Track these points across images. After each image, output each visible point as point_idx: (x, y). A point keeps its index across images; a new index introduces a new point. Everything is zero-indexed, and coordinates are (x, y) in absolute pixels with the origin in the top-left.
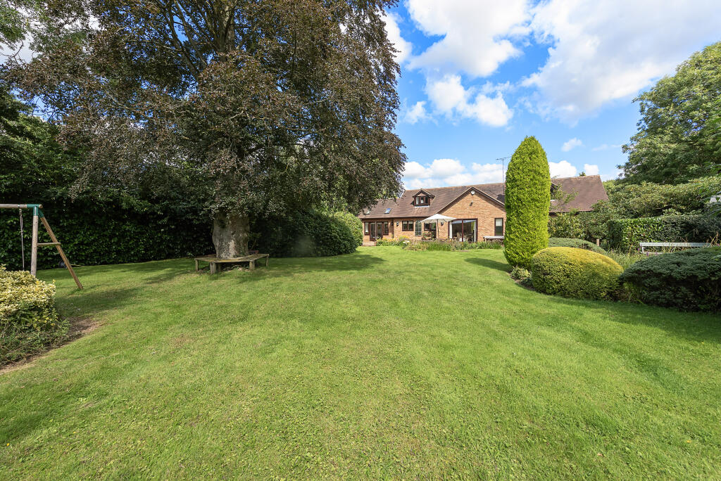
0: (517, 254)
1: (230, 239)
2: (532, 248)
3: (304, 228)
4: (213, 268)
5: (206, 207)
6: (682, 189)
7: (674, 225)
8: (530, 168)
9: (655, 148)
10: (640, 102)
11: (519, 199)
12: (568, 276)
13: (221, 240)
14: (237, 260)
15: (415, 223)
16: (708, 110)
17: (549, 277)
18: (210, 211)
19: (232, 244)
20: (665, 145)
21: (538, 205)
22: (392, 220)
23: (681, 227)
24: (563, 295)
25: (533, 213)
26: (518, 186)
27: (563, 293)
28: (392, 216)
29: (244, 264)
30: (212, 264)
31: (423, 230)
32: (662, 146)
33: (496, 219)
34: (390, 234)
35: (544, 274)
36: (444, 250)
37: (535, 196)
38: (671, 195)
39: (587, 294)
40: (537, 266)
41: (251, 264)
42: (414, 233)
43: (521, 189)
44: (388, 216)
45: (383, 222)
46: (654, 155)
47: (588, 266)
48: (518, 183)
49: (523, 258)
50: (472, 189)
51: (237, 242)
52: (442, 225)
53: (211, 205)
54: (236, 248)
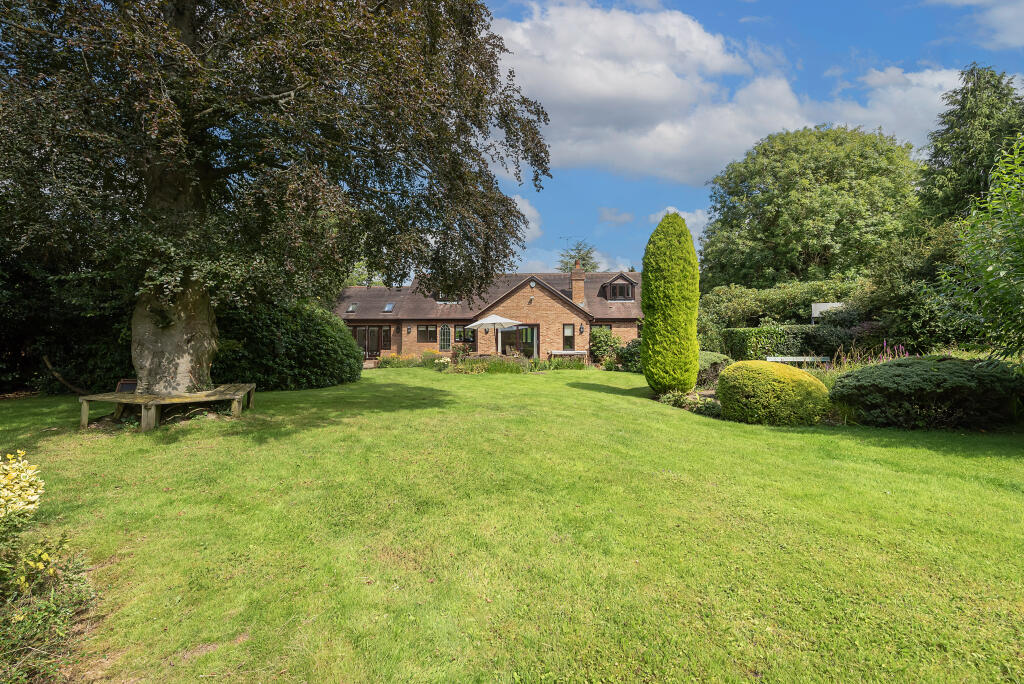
0: (667, 372)
1: (180, 352)
2: (686, 364)
3: (274, 334)
4: (149, 416)
5: (151, 279)
6: (773, 294)
7: (795, 336)
8: (680, 254)
9: (734, 243)
10: (713, 186)
11: (667, 296)
12: (778, 398)
13: (158, 354)
14: (201, 396)
15: (439, 329)
16: (779, 206)
17: (753, 400)
18: (160, 288)
19: (185, 363)
20: (742, 241)
21: (689, 304)
22: (399, 323)
23: (802, 338)
24: (772, 423)
25: (685, 316)
26: (665, 278)
27: (773, 420)
28: (399, 317)
29: (220, 407)
30: (147, 408)
31: (452, 341)
32: (740, 242)
33: (564, 325)
34: (394, 347)
35: (747, 397)
36: (511, 372)
37: (686, 293)
38: (765, 302)
39: (802, 419)
40: (734, 387)
41: (235, 405)
42: (437, 345)
43: (668, 282)
44: (390, 316)
45: (381, 327)
46: (732, 252)
47: (799, 384)
48: (665, 274)
49: (674, 379)
50: (532, 279)
51: (197, 360)
52: (487, 333)
53: (161, 275)
54: (193, 371)
